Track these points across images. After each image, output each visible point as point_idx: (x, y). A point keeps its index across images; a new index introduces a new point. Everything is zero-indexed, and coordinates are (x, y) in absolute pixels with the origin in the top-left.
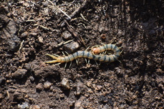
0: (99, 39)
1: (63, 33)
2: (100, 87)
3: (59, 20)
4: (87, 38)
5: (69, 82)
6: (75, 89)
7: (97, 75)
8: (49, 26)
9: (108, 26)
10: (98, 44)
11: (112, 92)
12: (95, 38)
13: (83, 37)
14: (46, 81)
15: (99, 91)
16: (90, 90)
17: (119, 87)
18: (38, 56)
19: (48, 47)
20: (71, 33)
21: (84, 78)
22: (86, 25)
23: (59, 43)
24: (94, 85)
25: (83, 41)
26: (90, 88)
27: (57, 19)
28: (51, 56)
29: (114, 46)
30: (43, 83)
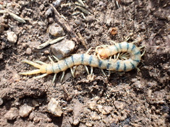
0: (106, 36)
1: (50, 27)
2: (108, 109)
3: (42, 6)
4: (88, 35)
5: (61, 104)
6: (71, 113)
7: (104, 91)
8: (25, 15)
9: (118, 17)
10: (104, 43)
11: (129, 117)
12: (101, 35)
13: (82, 32)
14: (22, 104)
15: (108, 115)
16: (94, 116)
17: (139, 108)
18: (10, 64)
19: (25, 48)
20: (61, 25)
21: (84, 95)
22: (86, 15)
23: (42, 42)
24: (100, 107)
25: (81, 38)
26: (94, 110)
27: (39, 5)
28: (31, 63)
29: (131, 44)
30: (18, 107)
